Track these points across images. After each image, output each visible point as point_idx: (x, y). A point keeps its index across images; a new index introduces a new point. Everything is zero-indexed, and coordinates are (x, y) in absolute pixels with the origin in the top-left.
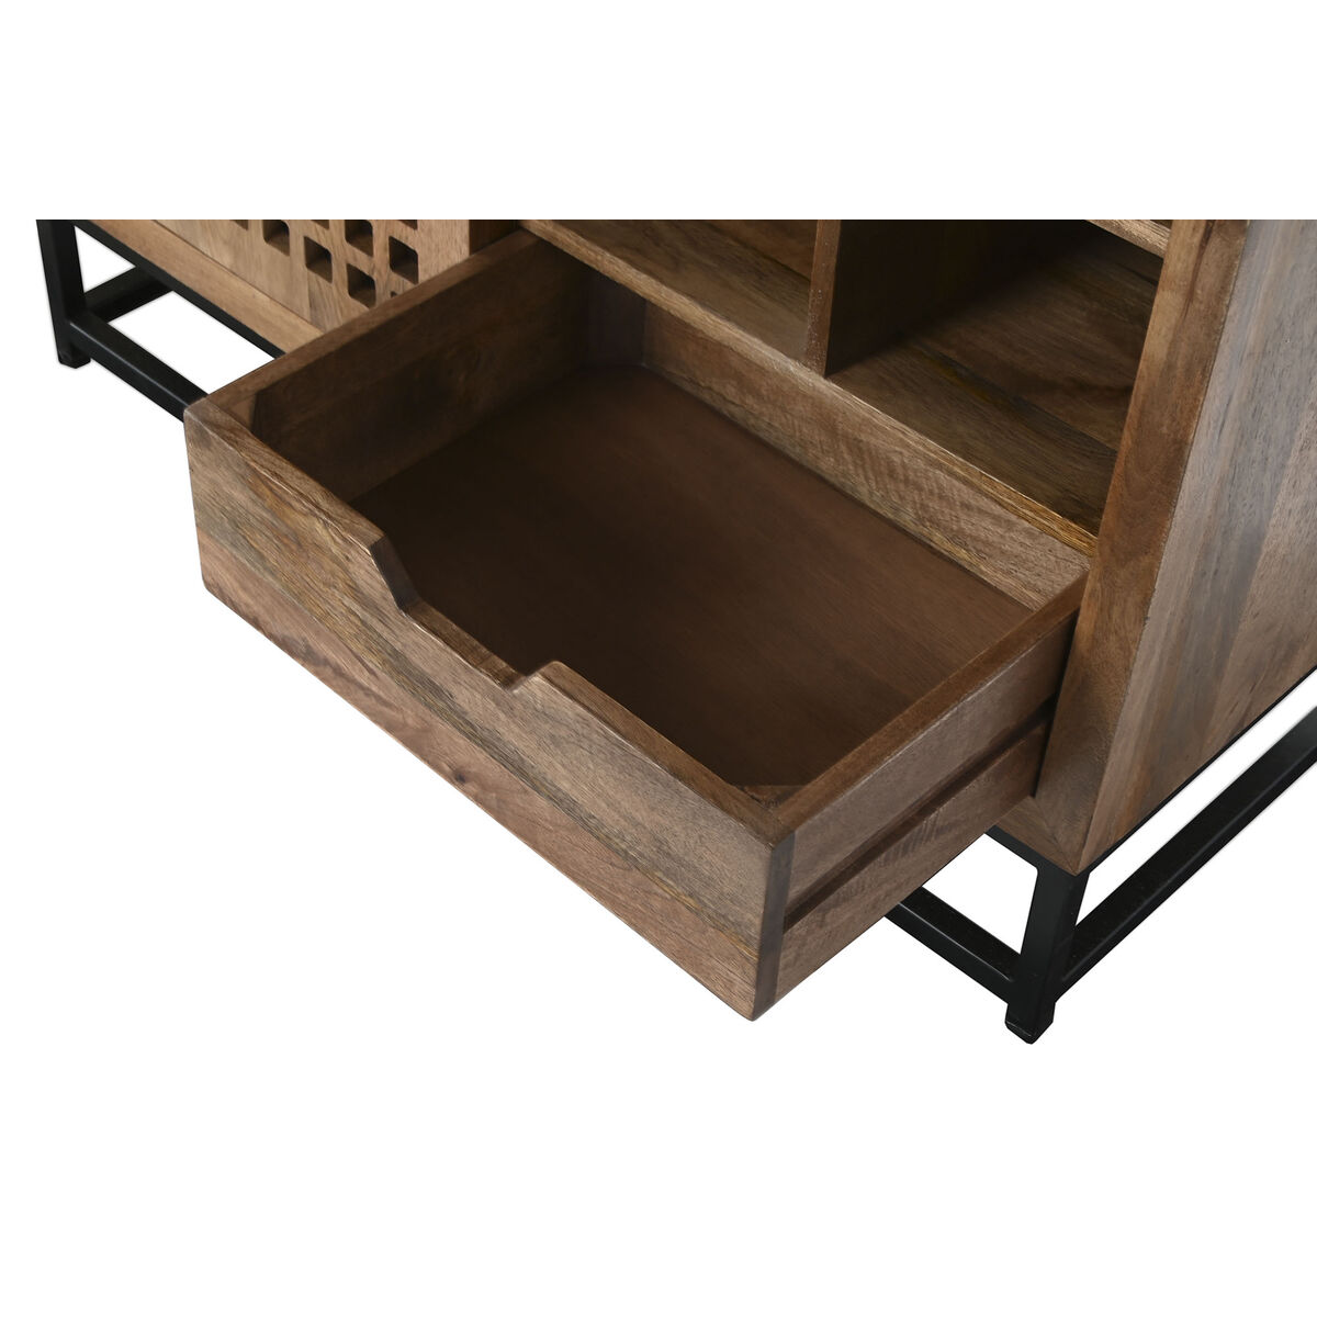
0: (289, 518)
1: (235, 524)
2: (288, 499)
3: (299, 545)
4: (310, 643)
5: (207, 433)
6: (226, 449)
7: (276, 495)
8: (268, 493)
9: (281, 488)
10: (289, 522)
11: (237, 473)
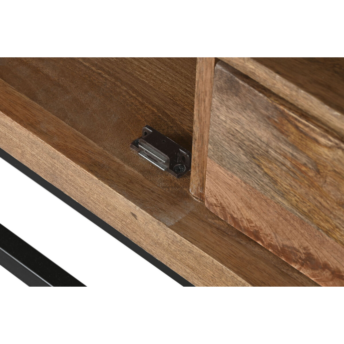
0: (311, 150)
1: (251, 155)
2: (314, 135)
3: (318, 172)
4: (312, 251)
5: (238, 83)
6: (255, 95)
7: (301, 132)
8: (293, 129)
9: (307, 126)
10: (310, 154)
11: (263, 115)
